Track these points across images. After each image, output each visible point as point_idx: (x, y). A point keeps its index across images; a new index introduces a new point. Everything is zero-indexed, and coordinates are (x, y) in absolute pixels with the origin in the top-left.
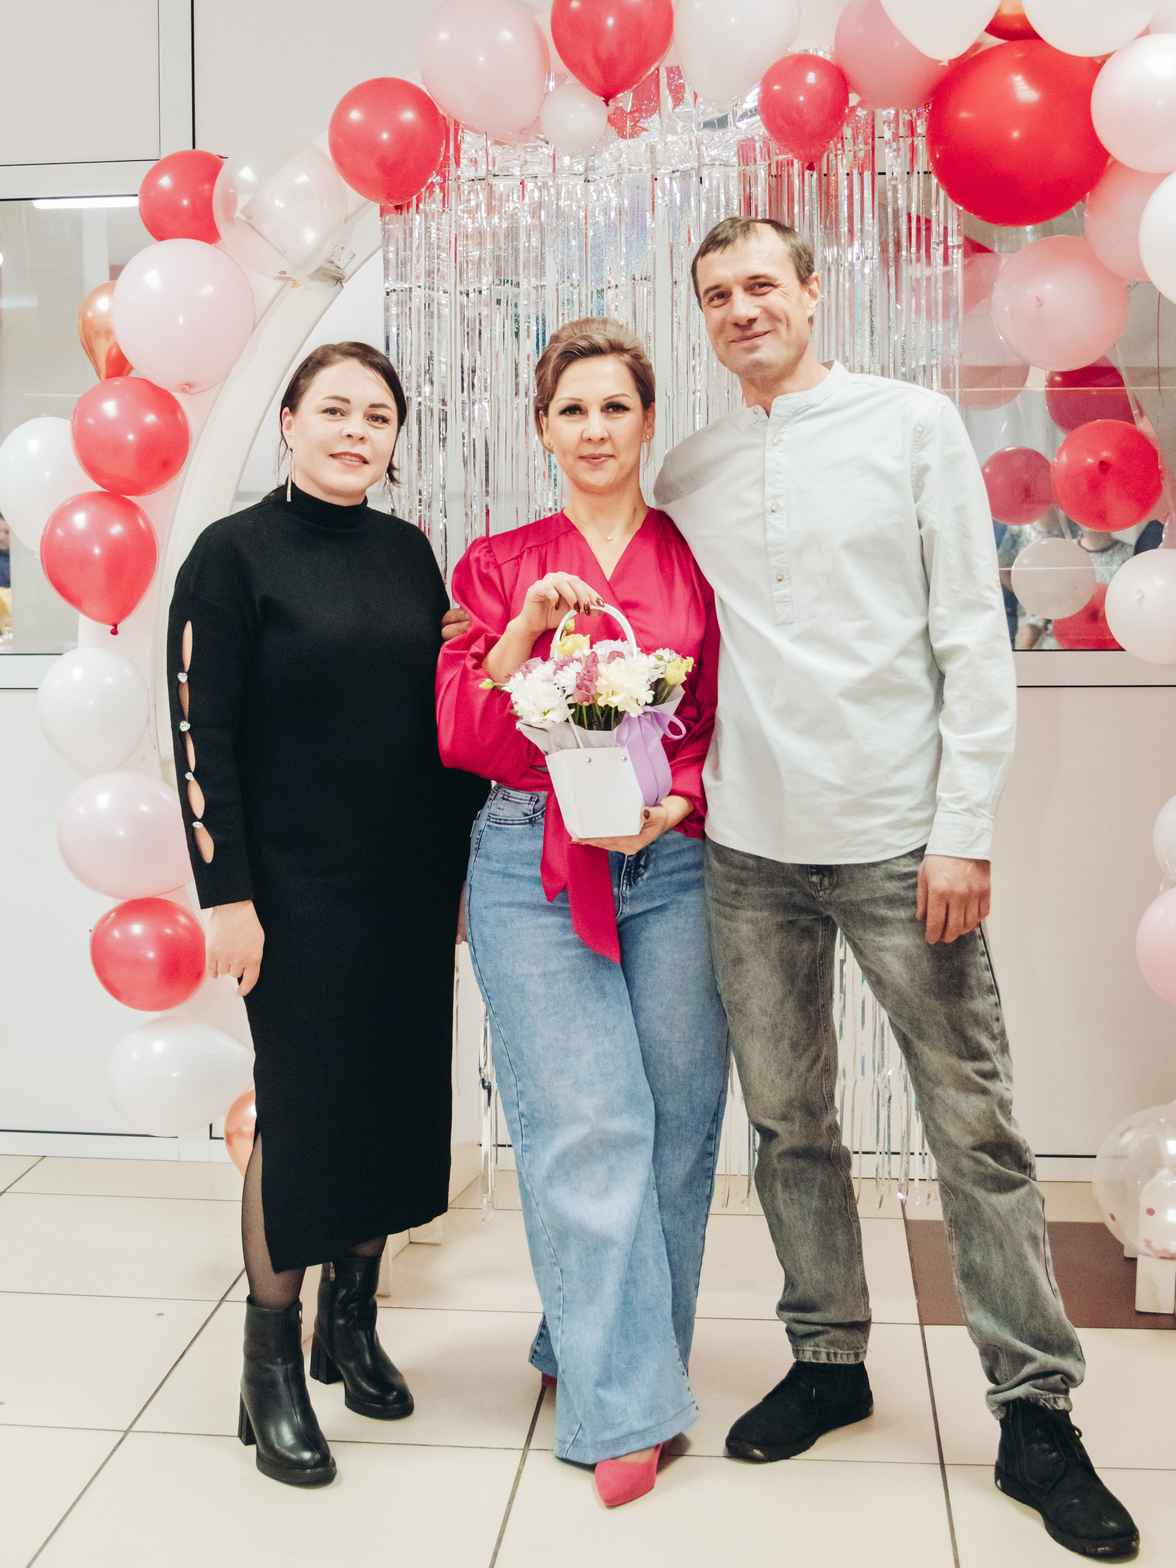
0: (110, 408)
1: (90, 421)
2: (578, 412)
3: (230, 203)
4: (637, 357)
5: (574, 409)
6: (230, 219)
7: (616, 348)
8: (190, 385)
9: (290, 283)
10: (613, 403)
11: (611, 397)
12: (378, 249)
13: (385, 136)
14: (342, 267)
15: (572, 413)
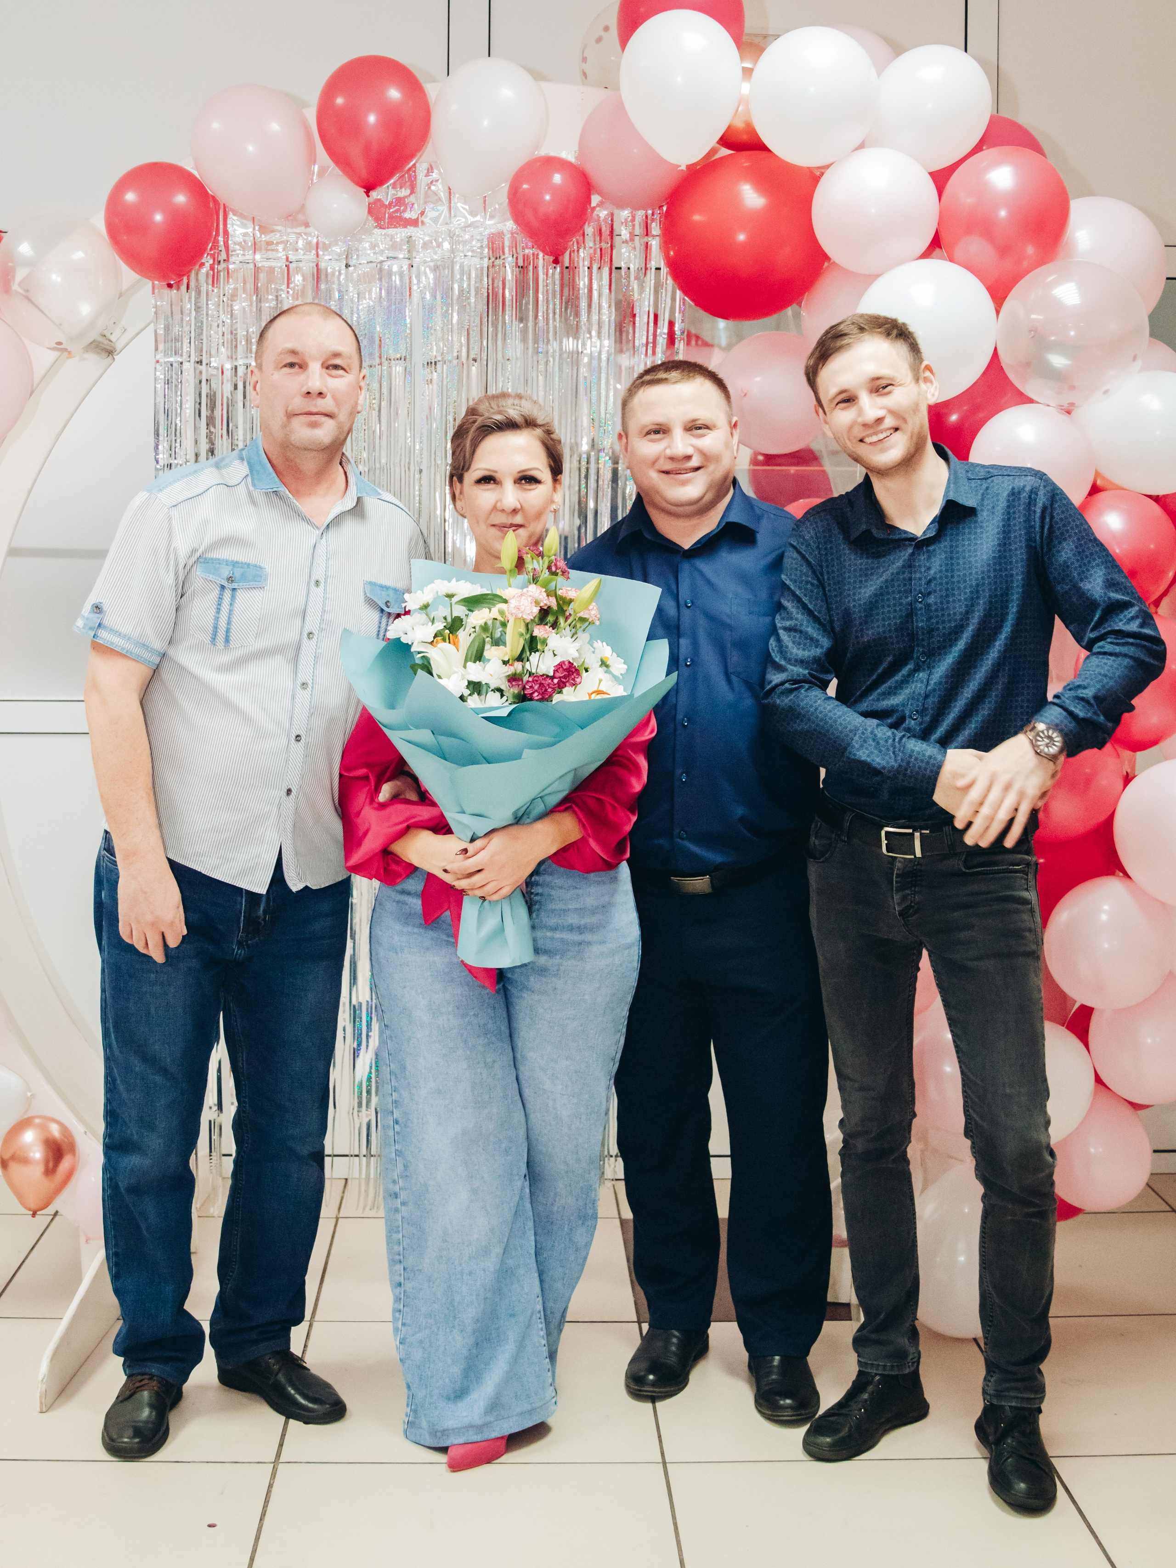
2: (492, 482)
3: (8, 276)
4: (549, 432)
5: (488, 480)
6: (8, 290)
7: (530, 423)
9: (66, 354)
10: (526, 475)
11: (524, 471)
12: (149, 324)
13: (158, 217)
14: (114, 340)
15: (486, 482)
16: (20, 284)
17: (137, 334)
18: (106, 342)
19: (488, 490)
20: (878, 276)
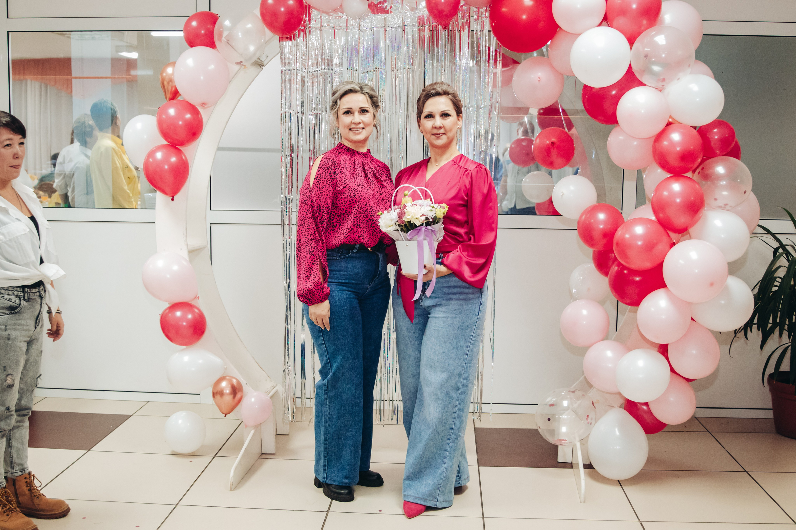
0: (172, 112)
1: (164, 116)
3: (221, 35)
4: (455, 97)
6: (220, 40)
8: (205, 104)
9: (243, 67)
13: (282, 9)
14: (263, 61)
15: (429, 117)
16: (225, 38)
17: (273, 58)
18: (260, 61)
19: (430, 120)
20: (580, 34)
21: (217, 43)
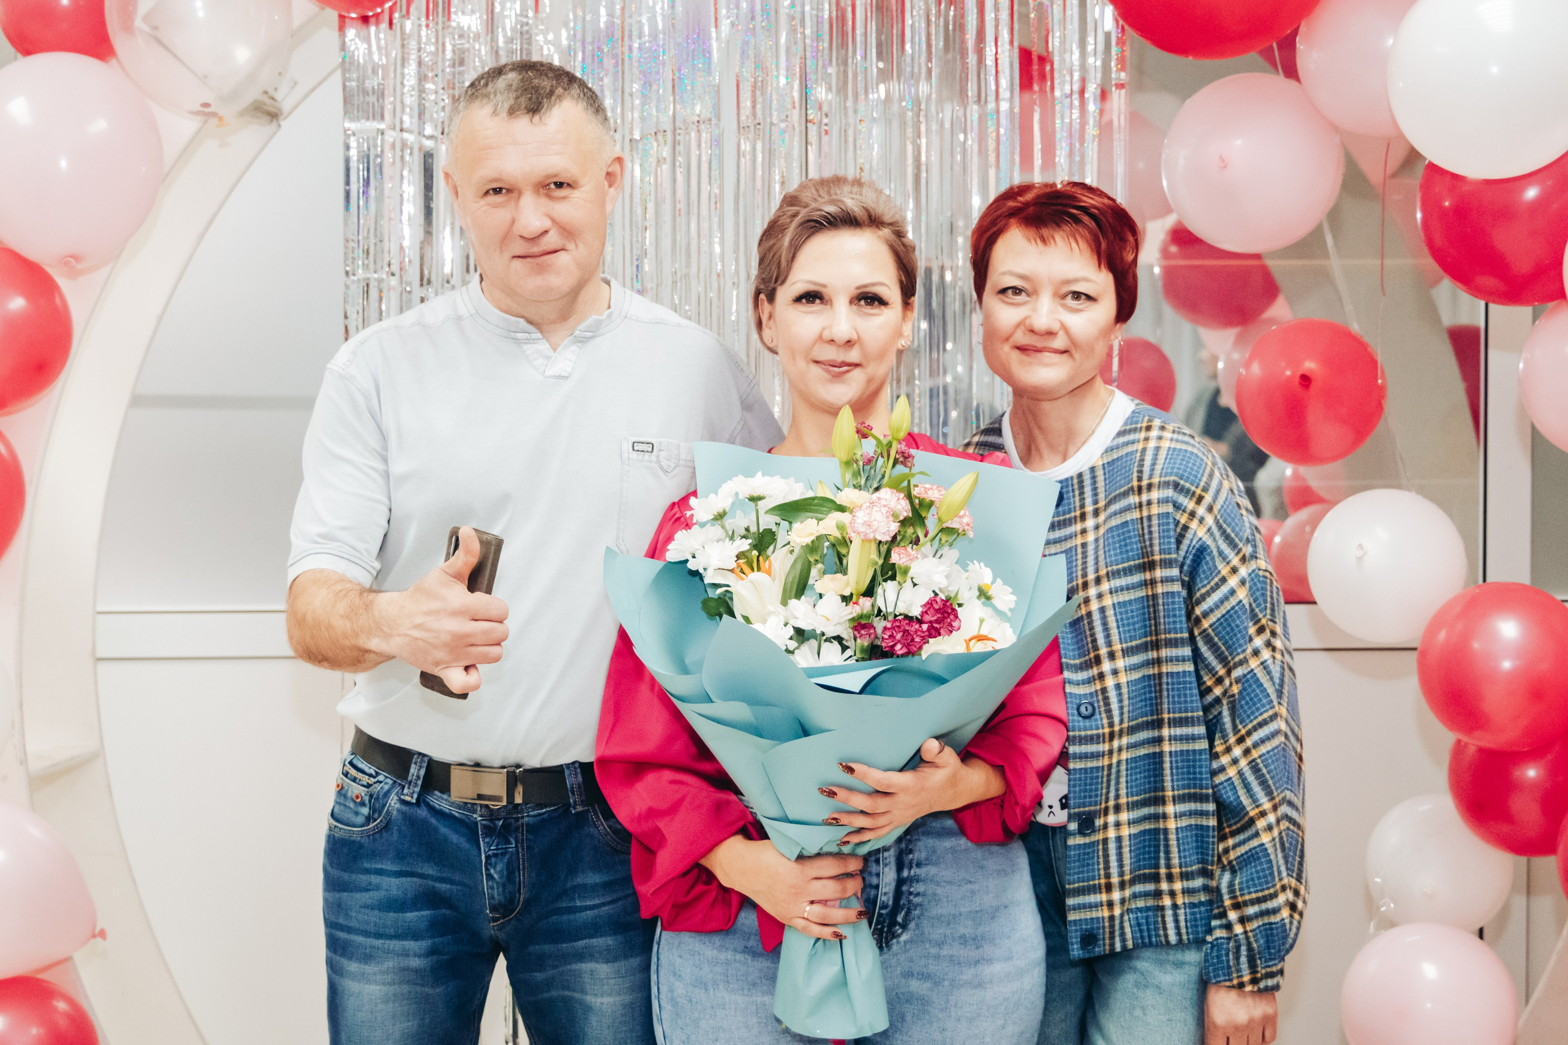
2: (818, 301)
3: (127, 8)
4: (899, 234)
5: (812, 297)
7: (874, 221)
8: (77, 258)
9: (214, 120)
10: (868, 293)
11: (864, 286)
12: (332, 74)
14: (279, 98)
15: (809, 302)
16: (145, 19)
17: (313, 90)
18: (269, 101)
19: (811, 313)
21: (118, 39)
